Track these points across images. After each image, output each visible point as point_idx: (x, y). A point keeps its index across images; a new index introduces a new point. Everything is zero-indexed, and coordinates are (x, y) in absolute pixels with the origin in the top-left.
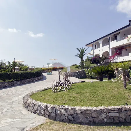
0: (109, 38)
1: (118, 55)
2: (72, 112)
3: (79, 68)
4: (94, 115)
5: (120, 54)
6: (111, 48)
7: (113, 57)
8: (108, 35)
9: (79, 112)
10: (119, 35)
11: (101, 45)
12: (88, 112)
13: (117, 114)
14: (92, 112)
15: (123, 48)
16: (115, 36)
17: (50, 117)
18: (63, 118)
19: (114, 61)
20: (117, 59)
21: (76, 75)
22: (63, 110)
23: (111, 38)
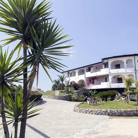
0: (85, 69)
1: (92, 83)
2: (120, 112)
3: (64, 93)
4: (129, 112)
5: (93, 83)
6: (86, 77)
7: (88, 85)
8: (84, 67)
9: (123, 111)
10: (93, 67)
11: (77, 74)
12: (126, 111)
13: (136, 112)
14: (128, 111)
15: (96, 79)
16: (89, 68)
17: (109, 115)
18: (116, 114)
19: (89, 88)
20: (91, 87)
21: (64, 98)
22: (116, 111)
23: (86, 69)
